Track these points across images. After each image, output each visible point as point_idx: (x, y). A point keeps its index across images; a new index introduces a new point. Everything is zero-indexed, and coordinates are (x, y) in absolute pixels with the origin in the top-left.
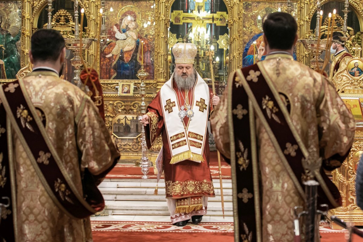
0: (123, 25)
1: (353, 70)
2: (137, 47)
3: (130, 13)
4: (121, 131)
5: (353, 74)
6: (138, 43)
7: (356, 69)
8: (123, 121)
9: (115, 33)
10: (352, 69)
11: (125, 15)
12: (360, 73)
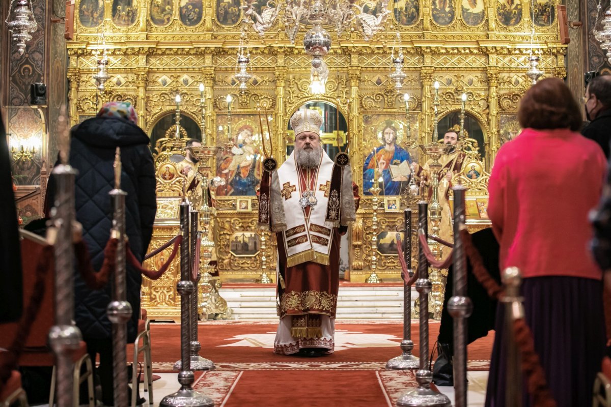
0: (240, 140)
1: (470, 173)
3: (246, 127)
4: (239, 248)
5: (471, 177)
7: (473, 171)
8: (240, 239)
9: (230, 147)
10: (469, 172)
11: (241, 129)
12: (477, 176)
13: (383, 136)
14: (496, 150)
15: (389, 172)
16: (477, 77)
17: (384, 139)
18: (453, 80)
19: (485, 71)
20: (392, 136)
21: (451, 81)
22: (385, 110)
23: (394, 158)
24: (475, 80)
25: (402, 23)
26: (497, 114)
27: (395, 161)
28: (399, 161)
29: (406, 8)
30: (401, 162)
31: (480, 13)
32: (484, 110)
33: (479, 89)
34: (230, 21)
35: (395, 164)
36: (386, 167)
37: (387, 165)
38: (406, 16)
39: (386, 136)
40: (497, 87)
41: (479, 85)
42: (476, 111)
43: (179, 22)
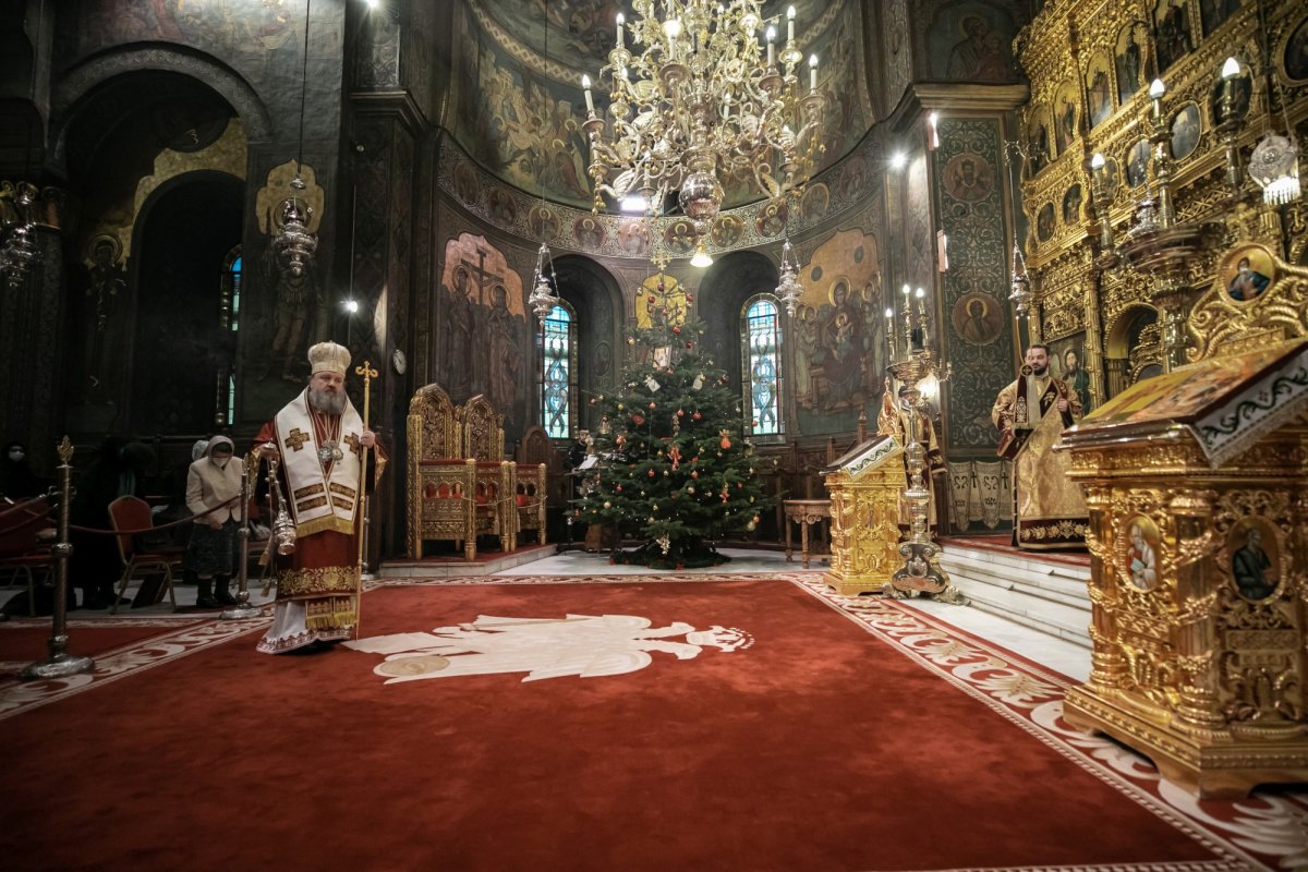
1: (1237, 285)
5: (1240, 296)
10: (1233, 282)
12: (1256, 286)
43: (1126, 188)
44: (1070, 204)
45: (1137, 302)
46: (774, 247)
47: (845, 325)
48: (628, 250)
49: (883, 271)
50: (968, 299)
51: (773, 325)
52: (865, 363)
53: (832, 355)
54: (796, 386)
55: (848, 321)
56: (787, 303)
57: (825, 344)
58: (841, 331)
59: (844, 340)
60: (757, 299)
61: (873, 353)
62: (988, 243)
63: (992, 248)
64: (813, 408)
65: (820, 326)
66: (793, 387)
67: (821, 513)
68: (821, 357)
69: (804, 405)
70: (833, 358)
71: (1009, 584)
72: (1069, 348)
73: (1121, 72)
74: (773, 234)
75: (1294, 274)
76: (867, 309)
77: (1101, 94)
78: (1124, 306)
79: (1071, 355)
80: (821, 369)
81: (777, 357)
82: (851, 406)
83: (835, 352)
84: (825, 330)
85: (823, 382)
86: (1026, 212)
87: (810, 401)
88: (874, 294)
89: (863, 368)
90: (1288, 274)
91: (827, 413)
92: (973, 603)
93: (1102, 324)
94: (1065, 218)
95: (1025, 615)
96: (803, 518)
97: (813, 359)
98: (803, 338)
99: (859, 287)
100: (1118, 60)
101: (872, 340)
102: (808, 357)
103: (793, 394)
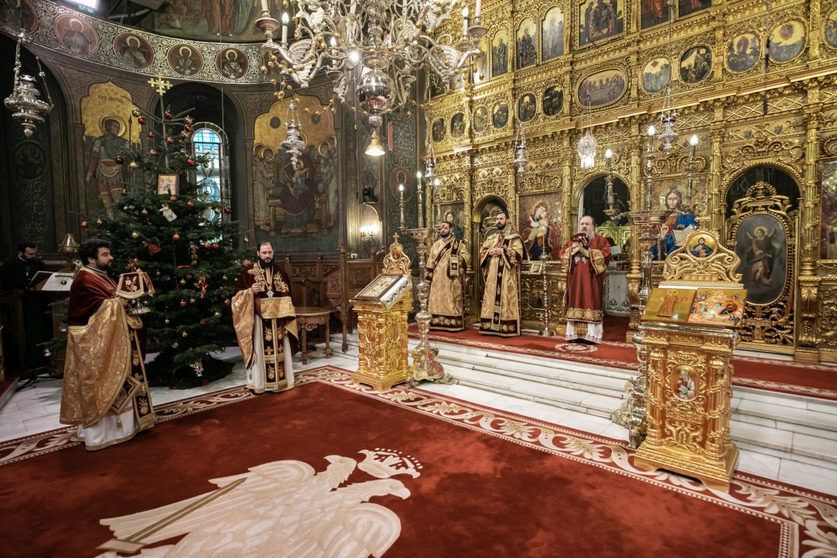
0: (537, 216)
1: (697, 249)
2: (548, 233)
3: (542, 204)
4: (535, 303)
5: (697, 254)
6: (548, 229)
7: (701, 246)
8: (536, 296)
9: (530, 222)
10: (695, 247)
11: (538, 207)
12: (707, 252)
13: (666, 201)
14: (812, 206)
15: (672, 237)
16: (789, 122)
17: (667, 205)
18: (753, 132)
19: (800, 112)
20: (675, 202)
21: (750, 133)
22: (668, 176)
23: (677, 223)
24: (785, 126)
25: (691, 82)
26: (817, 162)
27: (679, 226)
28: (683, 226)
29: (696, 64)
30: (686, 227)
31: (799, 42)
32: (798, 160)
33: (790, 137)
34: (528, 118)
35: (680, 229)
36: (669, 232)
37: (670, 230)
38: (695, 73)
39: (670, 202)
40: (818, 129)
41: (792, 131)
42: (786, 162)
43: (493, 127)
44: (455, 124)
45: (493, 194)
46: (233, 89)
47: (301, 170)
48: (69, 47)
49: (340, 137)
50: (398, 170)
51: (217, 152)
52: (320, 202)
53: (289, 191)
54: (254, 211)
55: (305, 167)
56: (291, 155)
57: (282, 181)
58: (297, 174)
59: (299, 180)
60: (203, 126)
61: (327, 197)
62: (408, 135)
63: (409, 138)
64: (271, 230)
65: (278, 166)
66: (251, 212)
67: (317, 322)
68: (279, 191)
69: (262, 227)
70: (290, 194)
71: (471, 366)
72: (449, 210)
73: (495, 57)
74: (232, 76)
75: (727, 252)
76: (322, 161)
77: (481, 64)
78: (486, 194)
79: (450, 215)
80: (278, 201)
81: (221, 181)
82: (305, 233)
83: (291, 190)
84: (282, 171)
85: (280, 211)
86: (427, 119)
87: (268, 225)
88: (329, 152)
89: (317, 205)
90: (723, 252)
91: (283, 236)
92: (461, 382)
93: (472, 202)
94: (452, 131)
95: (509, 390)
96: (303, 327)
97: (271, 192)
98: (261, 172)
99: (315, 143)
100: (494, 49)
101: (326, 186)
102: (266, 189)
103: (251, 217)
